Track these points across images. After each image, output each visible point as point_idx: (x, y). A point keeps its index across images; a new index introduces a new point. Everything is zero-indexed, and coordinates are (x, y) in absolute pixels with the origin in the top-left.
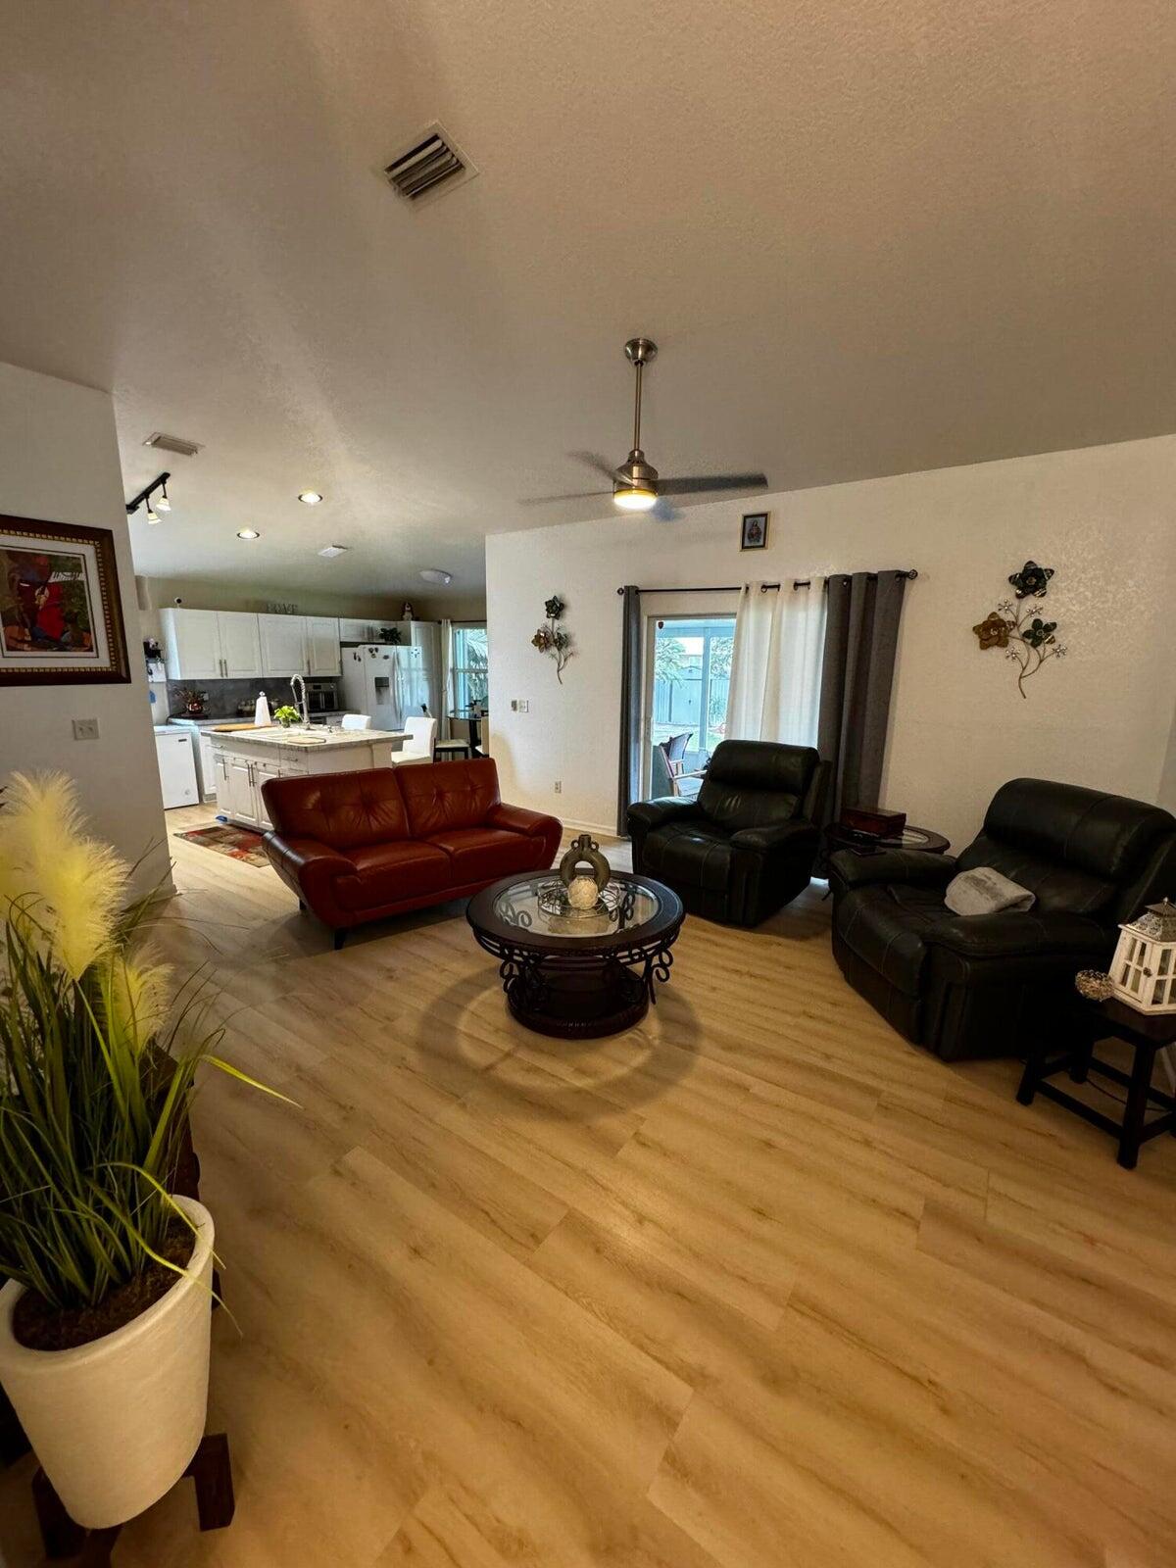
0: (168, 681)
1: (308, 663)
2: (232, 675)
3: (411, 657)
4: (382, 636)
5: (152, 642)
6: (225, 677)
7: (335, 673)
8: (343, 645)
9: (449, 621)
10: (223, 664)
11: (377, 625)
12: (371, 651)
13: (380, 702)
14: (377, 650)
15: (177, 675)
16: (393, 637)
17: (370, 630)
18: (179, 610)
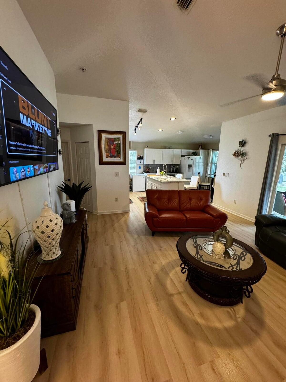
0: (144, 164)
1: (173, 160)
2: (156, 163)
3: (199, 160)
4: (192, 154)
5: (142, 156)
6: (154, 164)
7: (179, 163)
8: (182, 156)
9: (212, 149)
10: (154, 161)
11: (191, 151)
12: (188, 158)
13: (189, 171)
14: (190, 157)
15: (145, 163)
16: (195, 154)
17: (189, 152)
18: (147, 149)
